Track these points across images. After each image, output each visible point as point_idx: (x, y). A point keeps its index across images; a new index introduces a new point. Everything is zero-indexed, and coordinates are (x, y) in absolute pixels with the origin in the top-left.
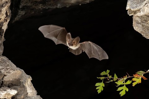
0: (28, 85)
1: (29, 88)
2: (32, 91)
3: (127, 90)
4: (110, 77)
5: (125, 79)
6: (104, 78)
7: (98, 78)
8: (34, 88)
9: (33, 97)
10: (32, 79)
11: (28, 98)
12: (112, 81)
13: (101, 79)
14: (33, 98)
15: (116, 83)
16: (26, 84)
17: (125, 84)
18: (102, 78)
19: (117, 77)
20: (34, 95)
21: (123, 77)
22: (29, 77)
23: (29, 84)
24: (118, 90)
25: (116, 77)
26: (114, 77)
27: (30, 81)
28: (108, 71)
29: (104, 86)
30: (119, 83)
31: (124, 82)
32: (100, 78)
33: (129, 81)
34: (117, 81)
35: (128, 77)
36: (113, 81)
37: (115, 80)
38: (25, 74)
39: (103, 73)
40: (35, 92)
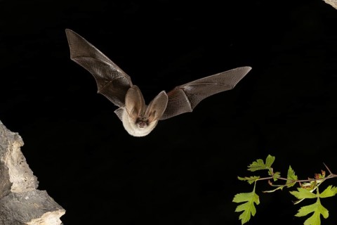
0: (12, 159)
1: (15, 170)
2: (23, 179)
3: (326, 214)
4: (277, 176)
5: (319, 182)
6: (257, 179)
7: (239, 178)
8: (29, 170)
9: (26, 195)
10: (23, 144)
11: (12, 197)
12: (281, 187)
13: (250, 183)
14: (27, 198)
15: (293, 193)
16: (7, 157)
17: (318, 195)
18: (252, 180)
19: (295, 178)
20: (29, 189)
21: (313, 177)
22: (15, 138)
23: (15, 158)
24: (298, 215)
25: (292, 178)
26: (286, 178)
27: (19, 150)
28: (271, 159)
29: (258, 202)
30: (302, 194)
31: (315, 192)
32: (247, 178)
33: (330, 187)
34: (296, 187)
35: (329, 177)
36: (285, 188)
37: (289, 184)
38: (4, 127)
39: (256, 165)
40: (32, 180)
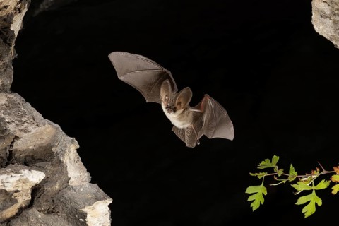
0: (70, 159)
1: (73, 168)
2: (79, 174)
8: (84, 168)
9: (81, 187)
10: (78, 147)
11: (69, 189)
14: (82, 190)
16: (66, 157)
20: (84, 183)
22: (73, 142)
23: (72, 158)
27: (75, 151)
38: (64, 133)
40: (86, 176)
